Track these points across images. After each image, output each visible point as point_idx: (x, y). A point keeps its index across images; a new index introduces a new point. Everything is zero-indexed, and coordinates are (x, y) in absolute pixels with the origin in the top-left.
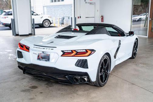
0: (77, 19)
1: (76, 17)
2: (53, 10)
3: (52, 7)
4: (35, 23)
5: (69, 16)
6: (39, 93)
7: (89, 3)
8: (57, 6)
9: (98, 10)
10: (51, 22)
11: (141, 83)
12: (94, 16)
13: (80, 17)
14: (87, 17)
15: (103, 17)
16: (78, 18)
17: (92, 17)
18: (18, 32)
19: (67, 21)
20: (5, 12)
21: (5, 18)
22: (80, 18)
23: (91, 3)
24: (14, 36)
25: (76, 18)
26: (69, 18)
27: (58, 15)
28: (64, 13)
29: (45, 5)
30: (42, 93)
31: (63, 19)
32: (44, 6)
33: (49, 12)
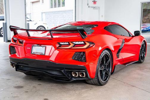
2: (52, 17)
3: (52, 13)
7: (92, 7)
8: (57, 12)
9: (102, 16)
18: (10, 38)
23: (94, 8)
24: (5, 42)
29: (44, 12)
33: (48, 18)
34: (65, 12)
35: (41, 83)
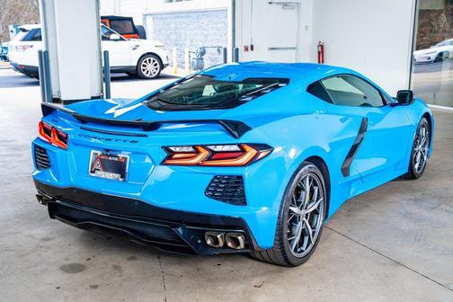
0: (241, 52)
1: (237, 46)
2: (172, 26)
3: (170, 16)
4: (111, 65)
5: (220, 45)
6: (88, 285)
8: (183, 15)
9: (307, 27)
10: (164, 63)
11: (425, 261)
12: (294, 46)
13: (252, 47)
14: (272, 49)
15: (322, 47)
16: (246, 49)
17: (287, 49)
18: (59, 92)
19: (213, 61)
20: (24, 30)
21: (24, 48)
22: (252, 49)
23: (285, 5)
25: (237, 50)
26: (219, 50)
27: (188, 42)
28: (206, 37)
30: (95, 287)
31: (203, 53)
32: (145, 12)
33: (160, 30)
34: (206, 13)
35: (135, 255)
